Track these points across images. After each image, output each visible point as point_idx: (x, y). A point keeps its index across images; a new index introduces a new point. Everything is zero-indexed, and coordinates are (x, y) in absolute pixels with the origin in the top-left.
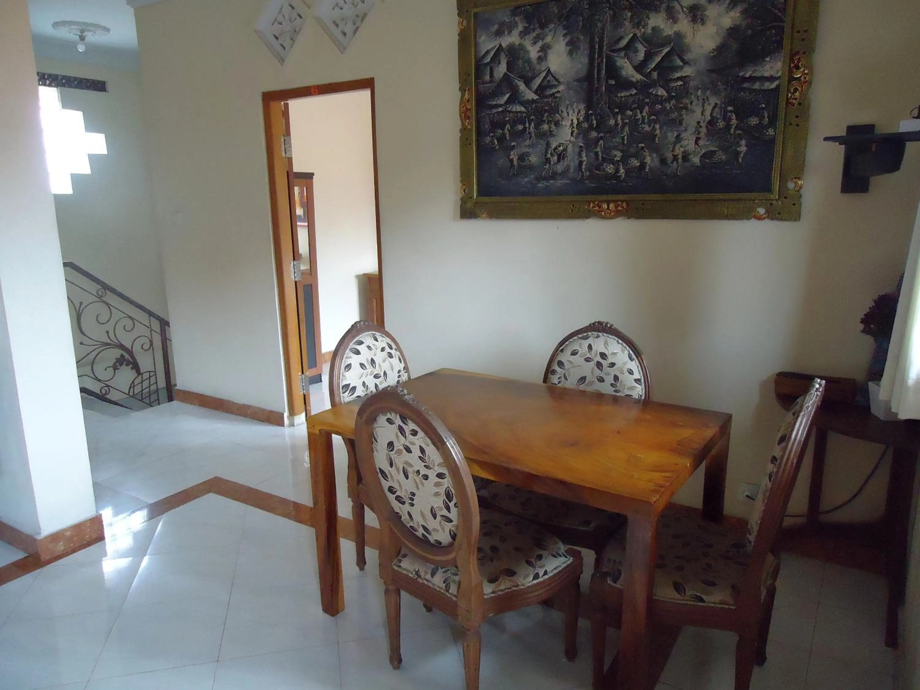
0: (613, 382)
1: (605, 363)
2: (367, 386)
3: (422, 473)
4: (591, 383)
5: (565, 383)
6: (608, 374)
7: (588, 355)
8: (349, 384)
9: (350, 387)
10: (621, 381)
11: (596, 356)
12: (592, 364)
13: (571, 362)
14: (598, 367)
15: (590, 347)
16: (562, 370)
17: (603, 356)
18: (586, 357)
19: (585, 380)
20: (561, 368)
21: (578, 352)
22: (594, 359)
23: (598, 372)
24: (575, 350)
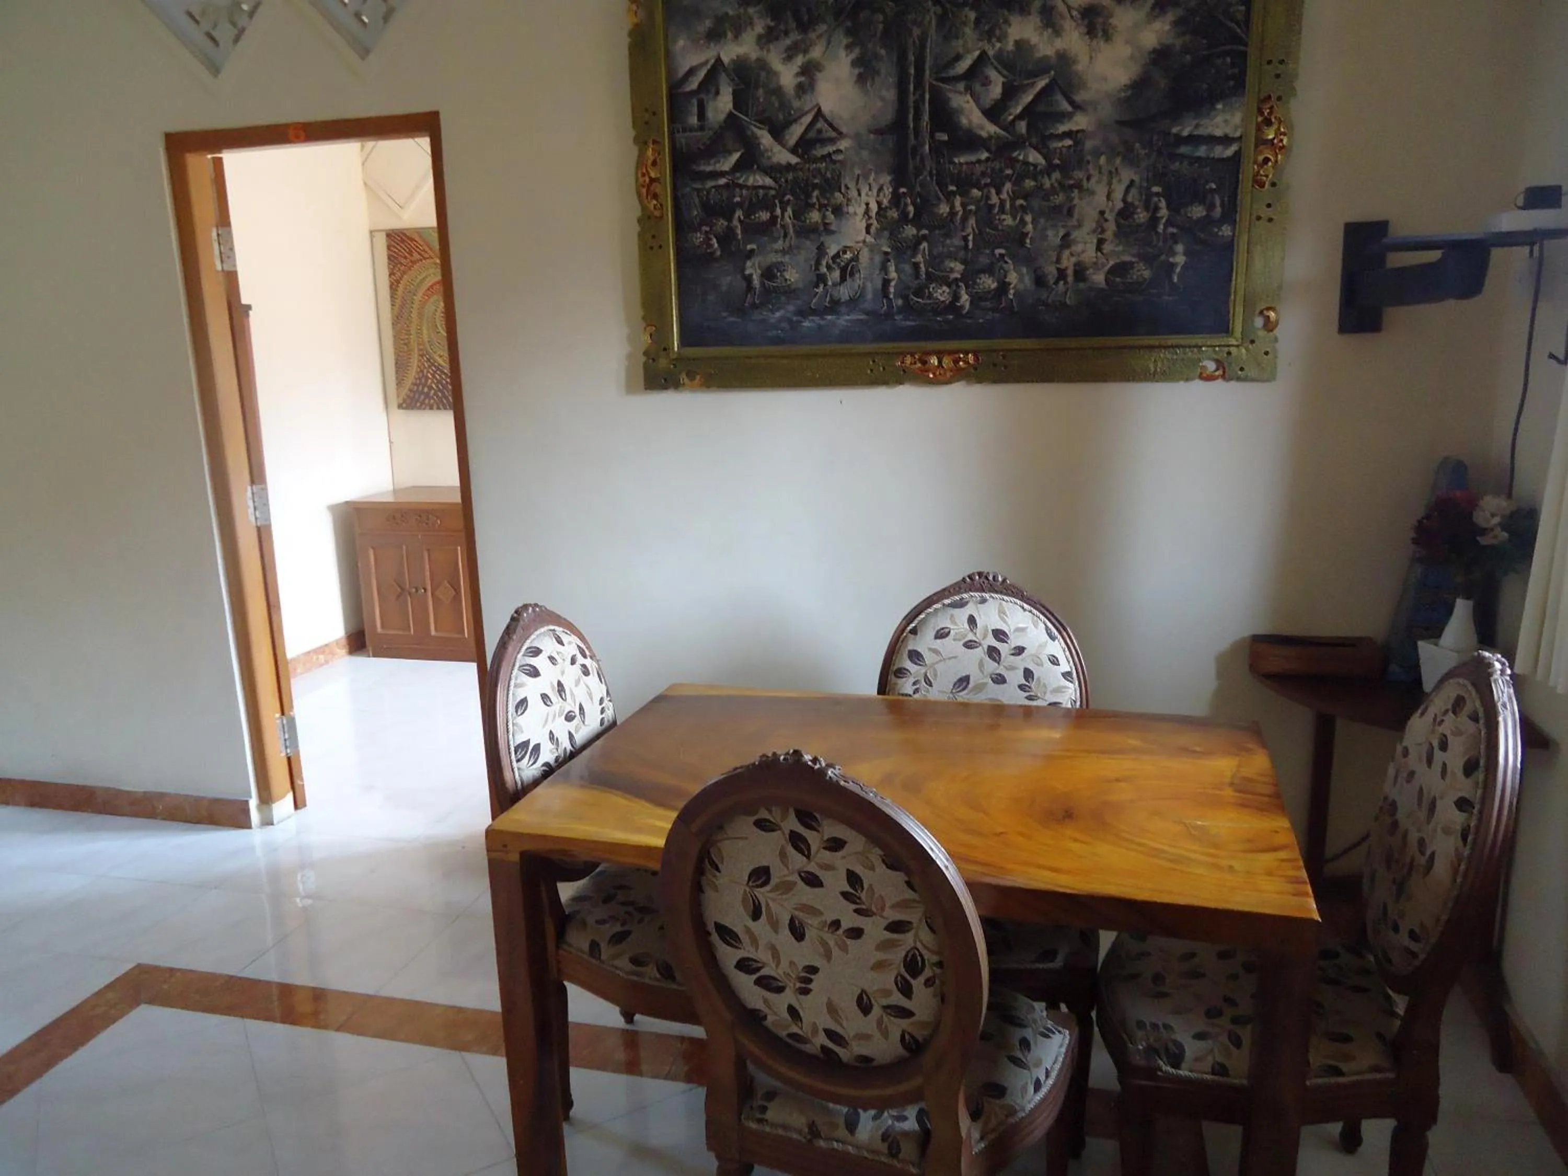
0: (1024, 682)
1: (1003, 648)
2: (557, 739)
3: (845, 925)
4: (980, 687)
5: (928, 691)
6: (1012, 668)
7: (971, 637)
8: (528, 741)
9: (530, 748)
10: (1039, 680)
11: (985, 637)
12: (980, 653)
13: (936, 652)
14: (990, 656)
15: (972, 621)
16: (919, 667)
17: (999, 635)
18: (967, 639)
19: (968, 683)
20: (916, 664)
21: (949, 632)
22: (982, 642)
23: (991, 666)
24: (943, 629)
